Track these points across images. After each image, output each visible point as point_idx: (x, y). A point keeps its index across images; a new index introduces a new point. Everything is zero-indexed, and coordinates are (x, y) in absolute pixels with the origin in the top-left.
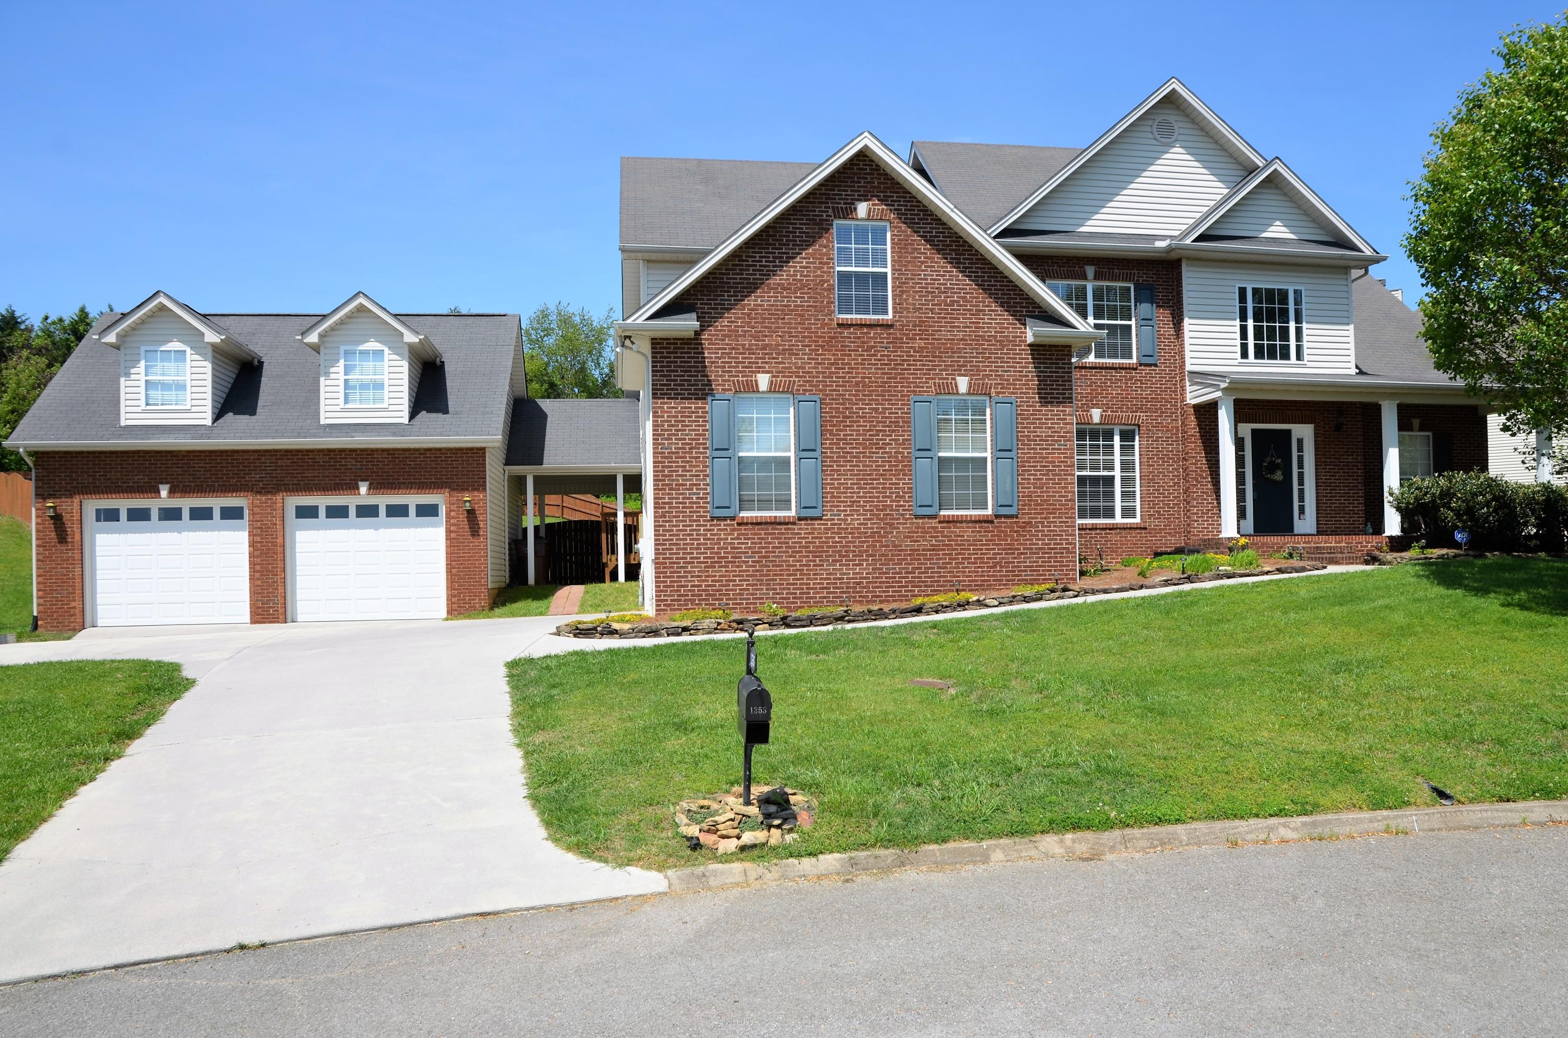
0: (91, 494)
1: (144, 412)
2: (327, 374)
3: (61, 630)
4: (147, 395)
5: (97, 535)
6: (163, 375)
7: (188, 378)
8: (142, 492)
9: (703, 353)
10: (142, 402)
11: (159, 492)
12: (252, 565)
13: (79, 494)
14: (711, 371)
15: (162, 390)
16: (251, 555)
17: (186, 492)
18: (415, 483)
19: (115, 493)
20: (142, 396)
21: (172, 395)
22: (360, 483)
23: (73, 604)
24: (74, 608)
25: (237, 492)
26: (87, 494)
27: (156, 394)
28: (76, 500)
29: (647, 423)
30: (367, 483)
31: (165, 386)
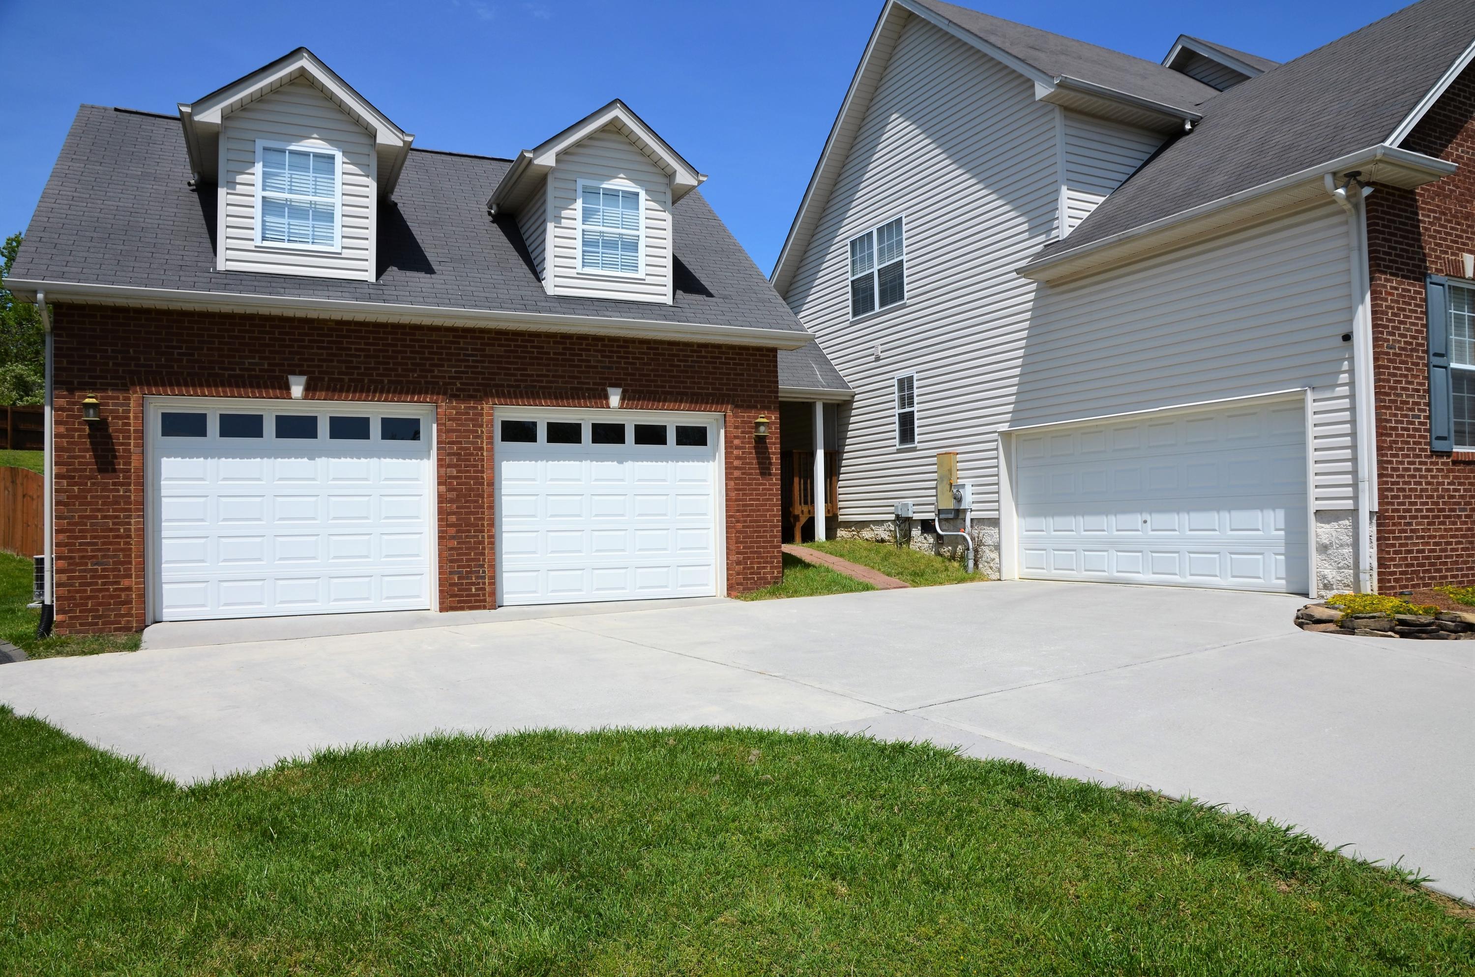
0: (164, 385)
1: (259, 250)
2: (558, 219)
3: (101, 631)
4: (263, 221)
5: (164, 460)
6: (291, 191)
7: (337, 200)
8: (259, 387)
9: (1417, 214)
10: (257, 234)
11: (288, 388)
12: (443, 514)
13: (141, 384)
14: (1426, 241)
15: (289, 217)
16: (441, 498)
17: (334, 390)
18: (686, 394)
19: (209, 386)
20: (257, 223)
21: (305, 226)
22: (610, 390)
23: (125, 583)
24: (129, 589)
25: (420, 393)
26: (156, 385)
27: (281, 222)
28: (134, 397)
29: (1360, 308)
30: (620, 390)
31: (297, 212)
